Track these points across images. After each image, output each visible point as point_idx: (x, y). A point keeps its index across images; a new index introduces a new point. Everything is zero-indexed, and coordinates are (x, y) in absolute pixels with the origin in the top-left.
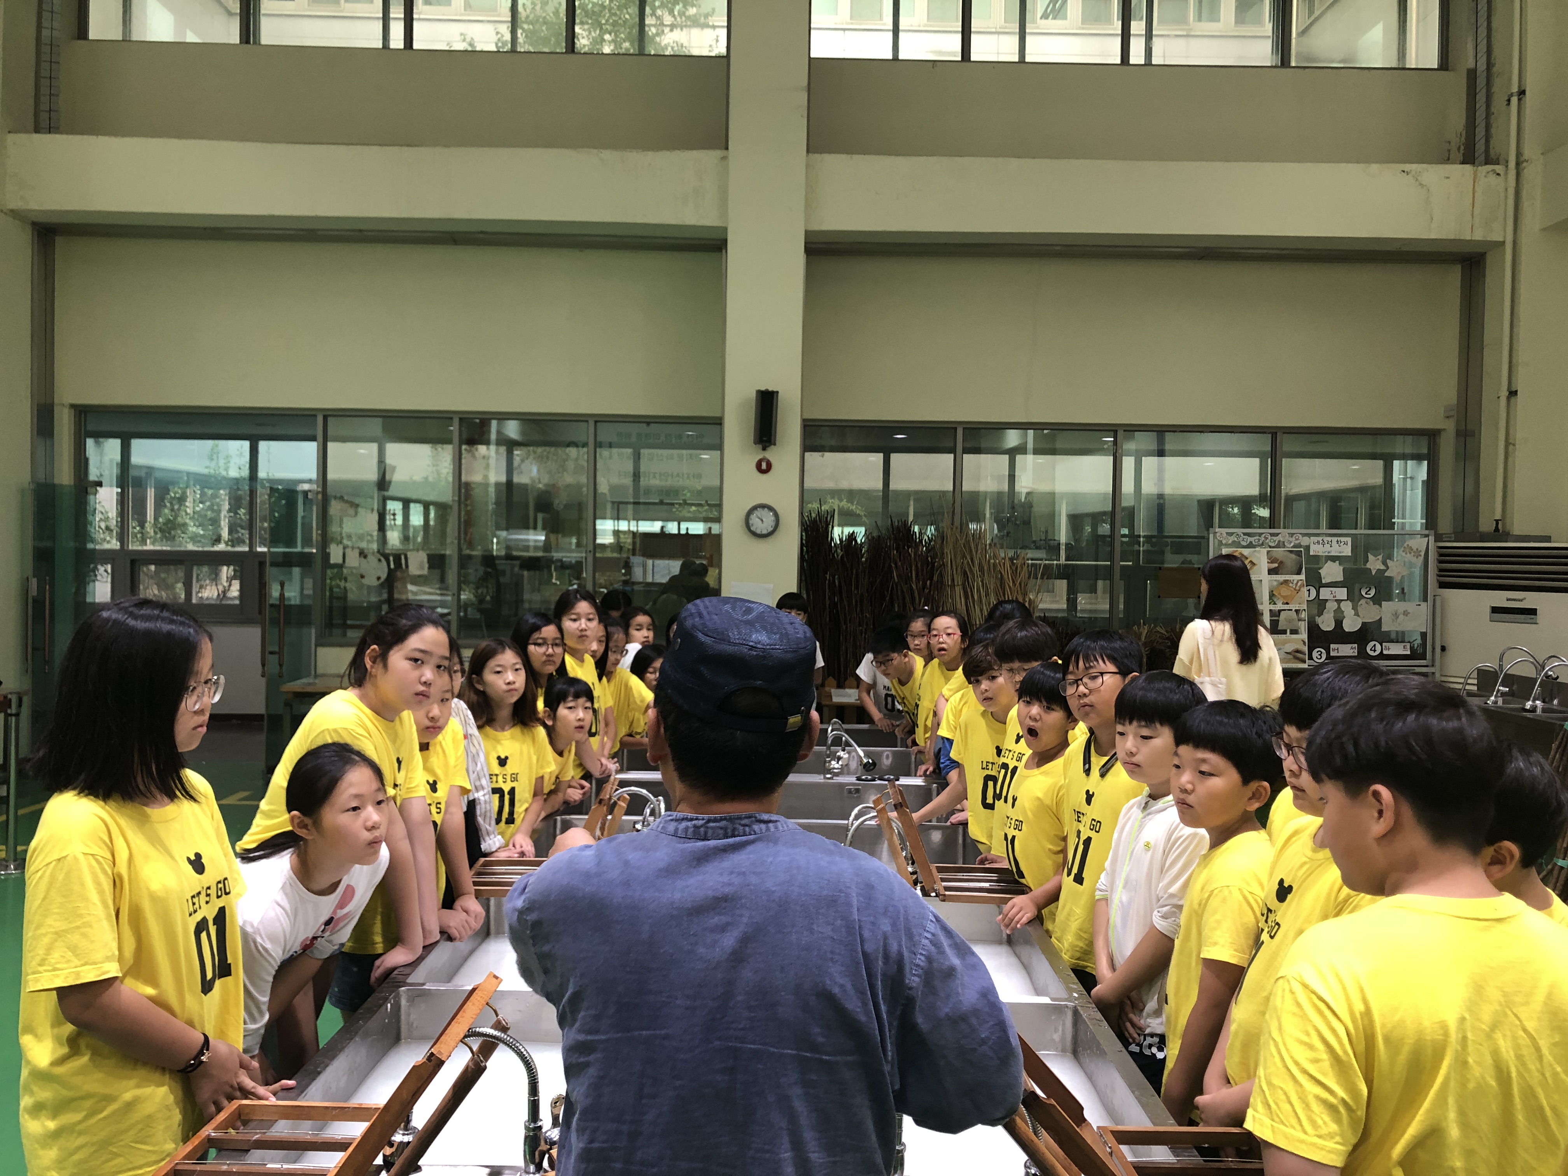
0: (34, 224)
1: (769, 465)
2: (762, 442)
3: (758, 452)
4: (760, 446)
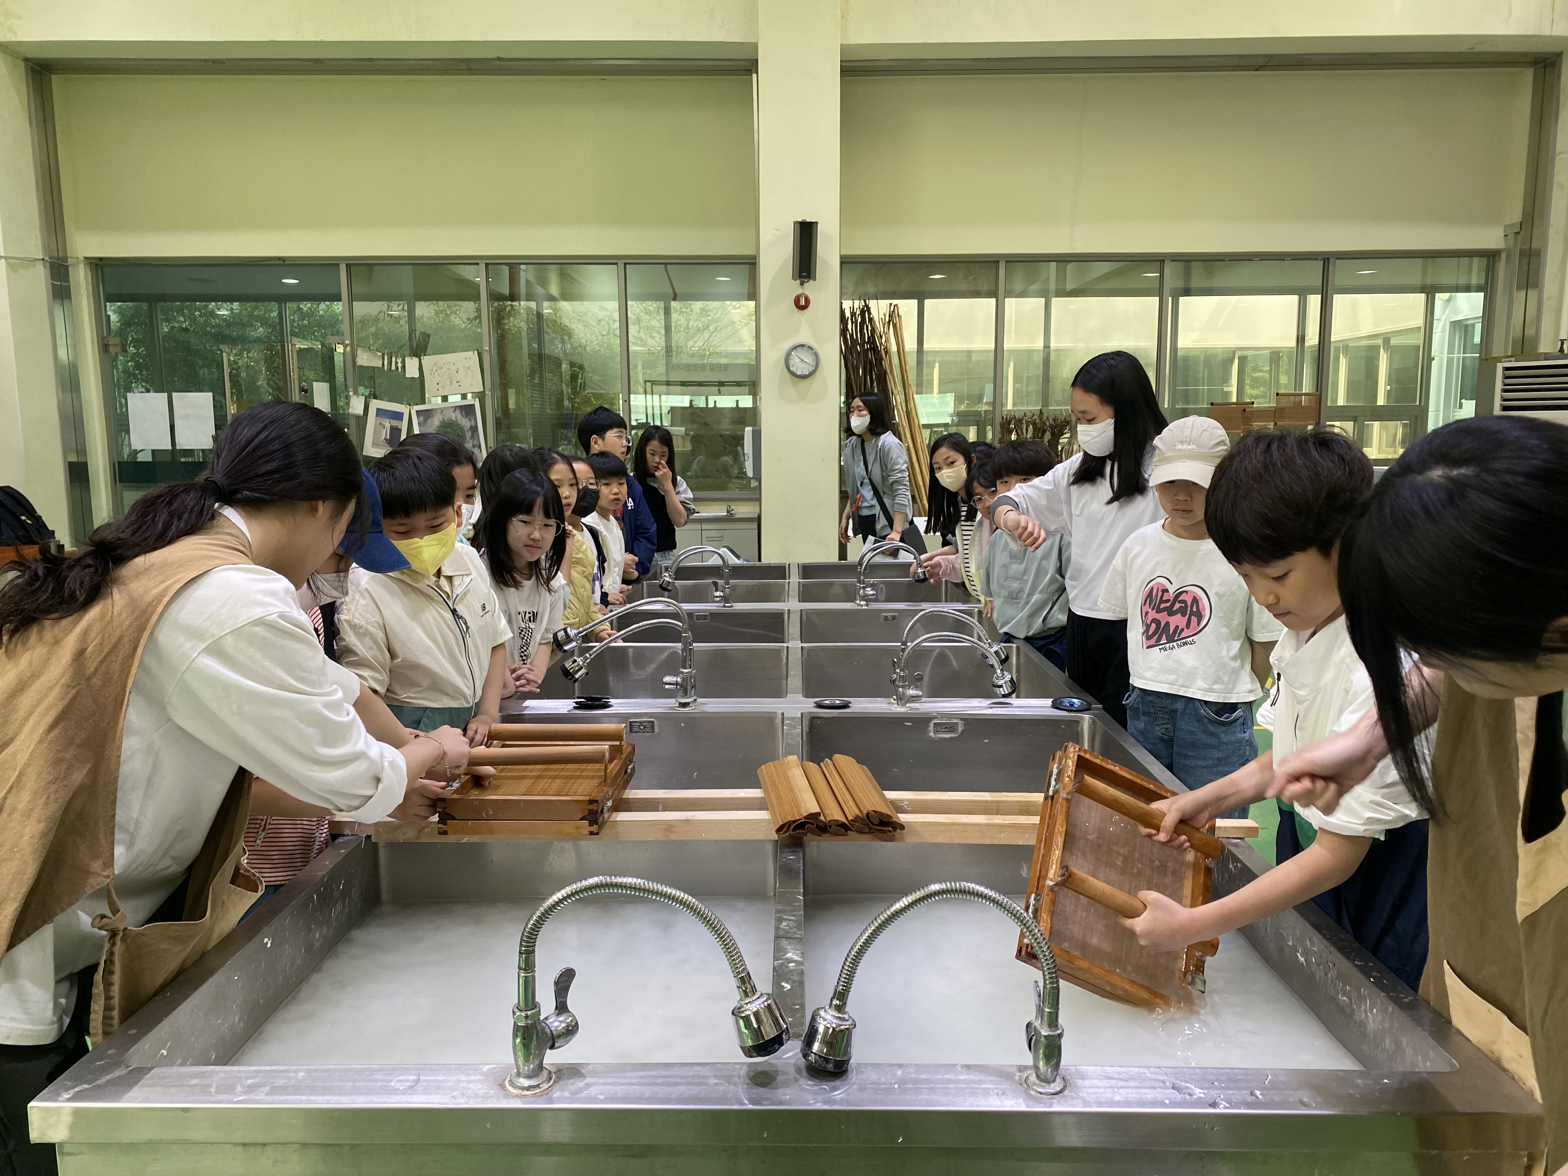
0: (27, 60)
1: (807, 301)
2: (801, 277)
3: (795, 288)
4: (798, 282)
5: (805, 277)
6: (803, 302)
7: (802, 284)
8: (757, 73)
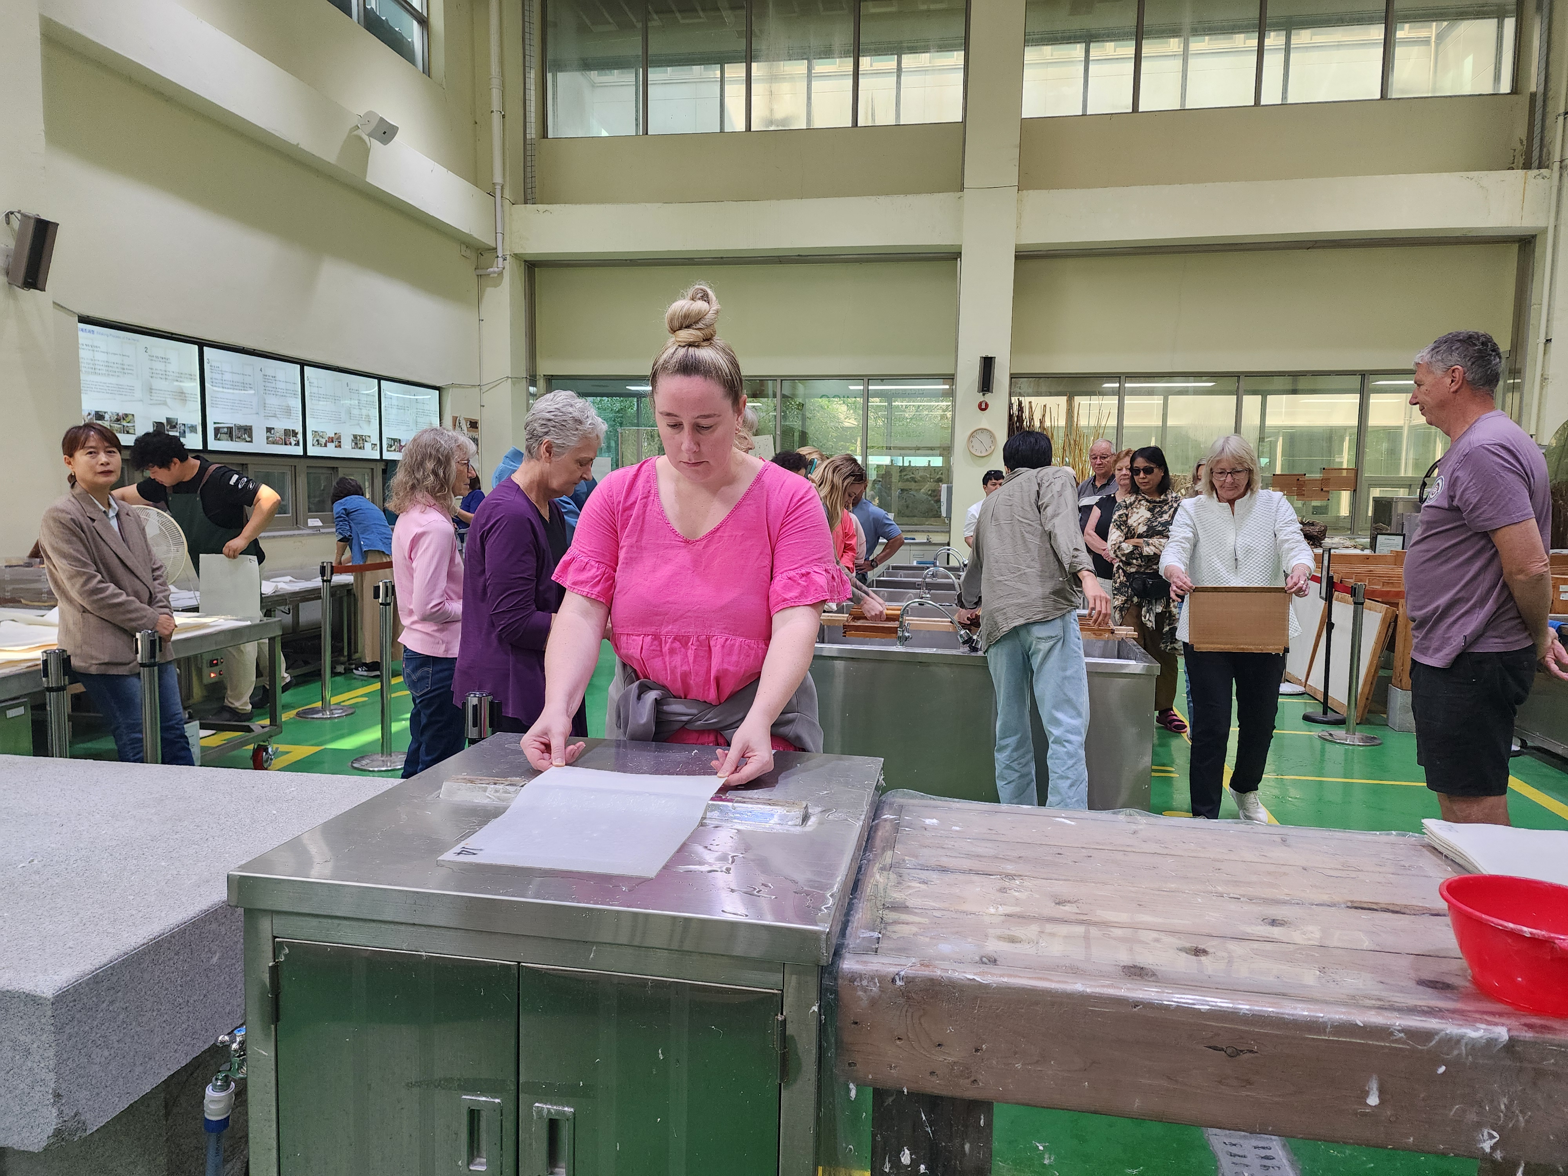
0: (525, 261)
1: (987, 405)
2: (983, 391)
3: (980, 397)
4: (981, 394)
5: (985, 391)
6: (983, 406)
7: (984, 395)
8: (961, 260)
